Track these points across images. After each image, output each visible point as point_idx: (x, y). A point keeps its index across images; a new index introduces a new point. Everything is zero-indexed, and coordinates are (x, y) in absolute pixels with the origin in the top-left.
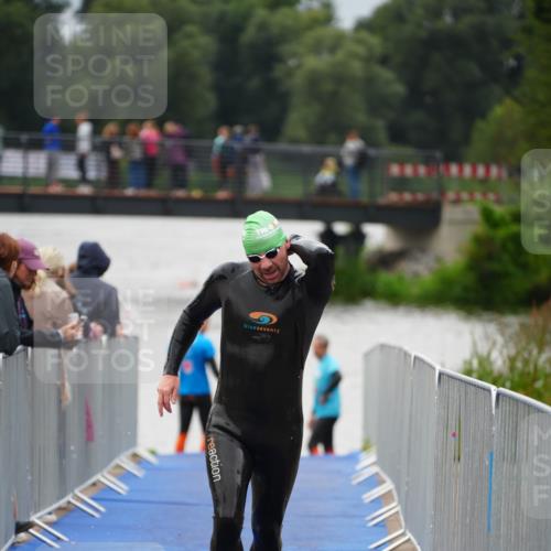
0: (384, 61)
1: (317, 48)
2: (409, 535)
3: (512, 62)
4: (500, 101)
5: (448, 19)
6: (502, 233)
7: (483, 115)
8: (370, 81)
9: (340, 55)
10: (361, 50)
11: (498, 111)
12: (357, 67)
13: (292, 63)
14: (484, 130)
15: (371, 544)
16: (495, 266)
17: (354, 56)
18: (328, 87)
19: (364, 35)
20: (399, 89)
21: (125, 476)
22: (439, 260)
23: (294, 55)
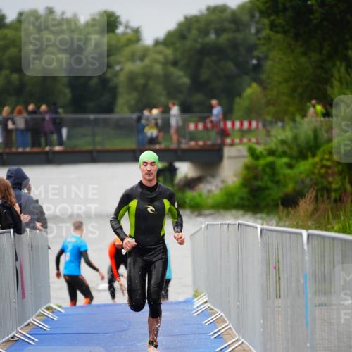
0: (175, 63)
1: (132, 58)
2: (242, 340)
3: (254, 62)
4: (249, 85)
5: (213, 36)
6: (262, 162)
7: (240, 95)
8: (167, 76)
9: (147, 61)
10: (160, 58)
11: (249, 91)
12: (158, 68)
13: (117, 68)
14: (241, 103)
15: (217, 348)
16: (259, 183)
17: (156, 61)
18: (141, 81)
19: (161, 48)
20: (186, 80)
21: (47, 320)
22: (223, 182)
23: (119, 63)
